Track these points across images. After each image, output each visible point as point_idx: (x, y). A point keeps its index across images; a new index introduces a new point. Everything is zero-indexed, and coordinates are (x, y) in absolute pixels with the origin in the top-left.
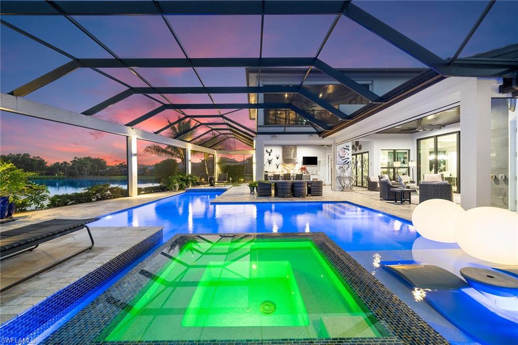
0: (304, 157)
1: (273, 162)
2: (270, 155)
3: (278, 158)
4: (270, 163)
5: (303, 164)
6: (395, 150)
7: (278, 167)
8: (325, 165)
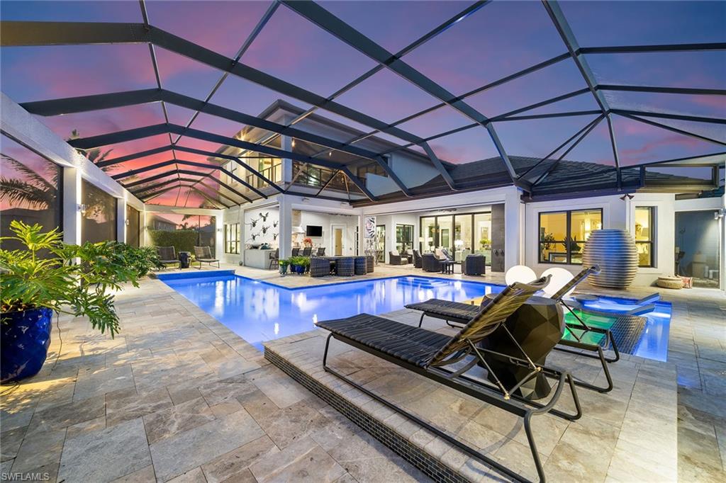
0: (308, 226)
1: (268, 231)
2: (264, 220)
3: (275, 226)
4: (264, 232)
5: (307, 235)
6: (404, 225)
7: (275, 237)
8: (329, 237)
